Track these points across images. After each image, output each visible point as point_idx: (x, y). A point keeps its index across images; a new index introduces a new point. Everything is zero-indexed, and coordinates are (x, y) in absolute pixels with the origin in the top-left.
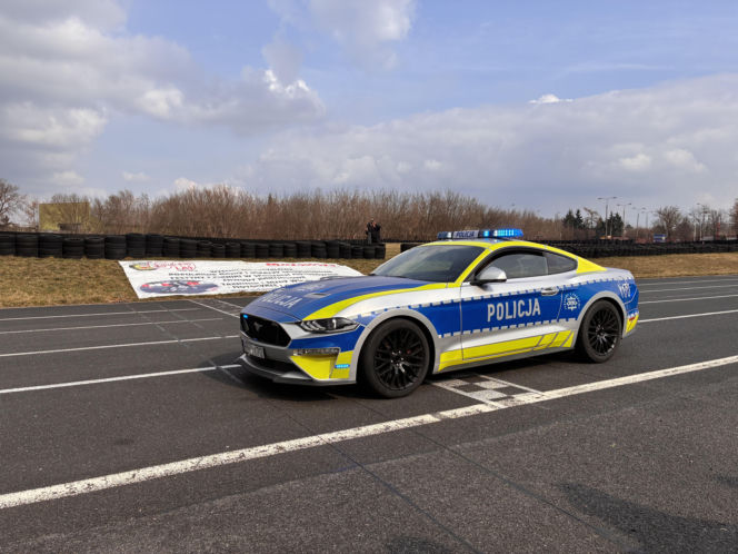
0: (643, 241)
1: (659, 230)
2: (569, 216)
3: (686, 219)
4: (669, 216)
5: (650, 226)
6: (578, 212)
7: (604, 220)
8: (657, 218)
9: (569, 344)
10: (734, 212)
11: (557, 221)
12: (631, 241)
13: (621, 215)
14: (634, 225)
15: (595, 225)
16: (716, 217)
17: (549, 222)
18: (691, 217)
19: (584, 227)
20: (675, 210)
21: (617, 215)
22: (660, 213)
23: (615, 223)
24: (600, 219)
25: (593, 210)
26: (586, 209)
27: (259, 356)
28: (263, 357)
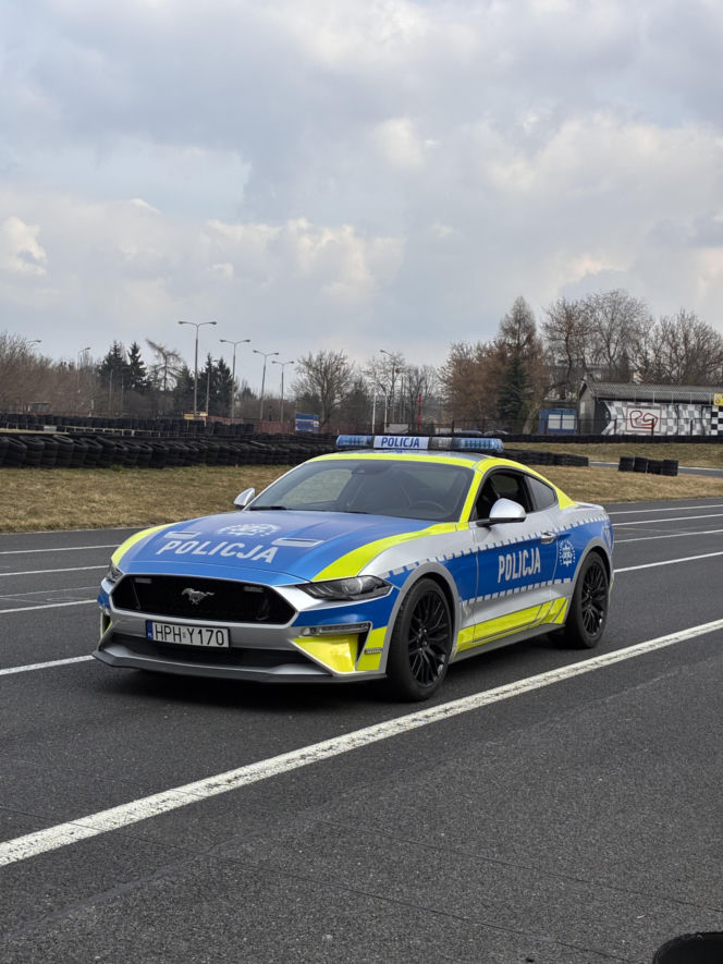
0: (273, 429)
1: (308, 403)
2: (114, 360)
3: (359, 384)
4: (326, 374)
5: (289, 394)
6: (135, 350)
7: (192, 374)
8: (304, 377)
9: (560, 620)
10: (449, 373)
11: (85, 370)
12: (248, 427)
13: (229, 364)
14: (256, 390)
15: (172, 384)
16: (417, 380)
17: (64, 372)
18: (368, 379)
19: (148, 389)
20: (340, 361)
21: (221, 364)
22: (308, 365)
23: (217, 381)
24: (186, 371)
25: (169, 349)
26: (152, 345)
27: (213, 644)
28: (226, 645)
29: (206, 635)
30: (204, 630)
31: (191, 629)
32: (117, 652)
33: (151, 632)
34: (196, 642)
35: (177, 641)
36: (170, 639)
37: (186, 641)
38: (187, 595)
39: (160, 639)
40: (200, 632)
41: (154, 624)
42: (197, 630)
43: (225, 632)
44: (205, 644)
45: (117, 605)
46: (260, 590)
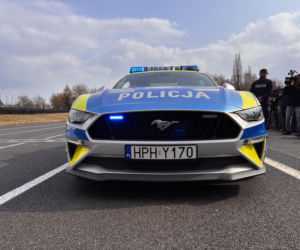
8: (18, 100)
18: (33, 100)
20: (26, 97)
22: (20, 98)
27: (184, 157)
28: (194, 157)
29: (178, 151)
30: (177, 148)
31: (166, 148)
32: (95, 170)
33: (130, 153)
34: (170, 156)
35: (154, 157)
36: (147, 157)
37: (161, 157)
38: (156, 125)
39: (137, 157)
40: (174, 150)
41: (132, 148)
42: (171, 148)
43: (194, 148)
44: (177, 157)
45: (94, 136)
46: (215, 116)
